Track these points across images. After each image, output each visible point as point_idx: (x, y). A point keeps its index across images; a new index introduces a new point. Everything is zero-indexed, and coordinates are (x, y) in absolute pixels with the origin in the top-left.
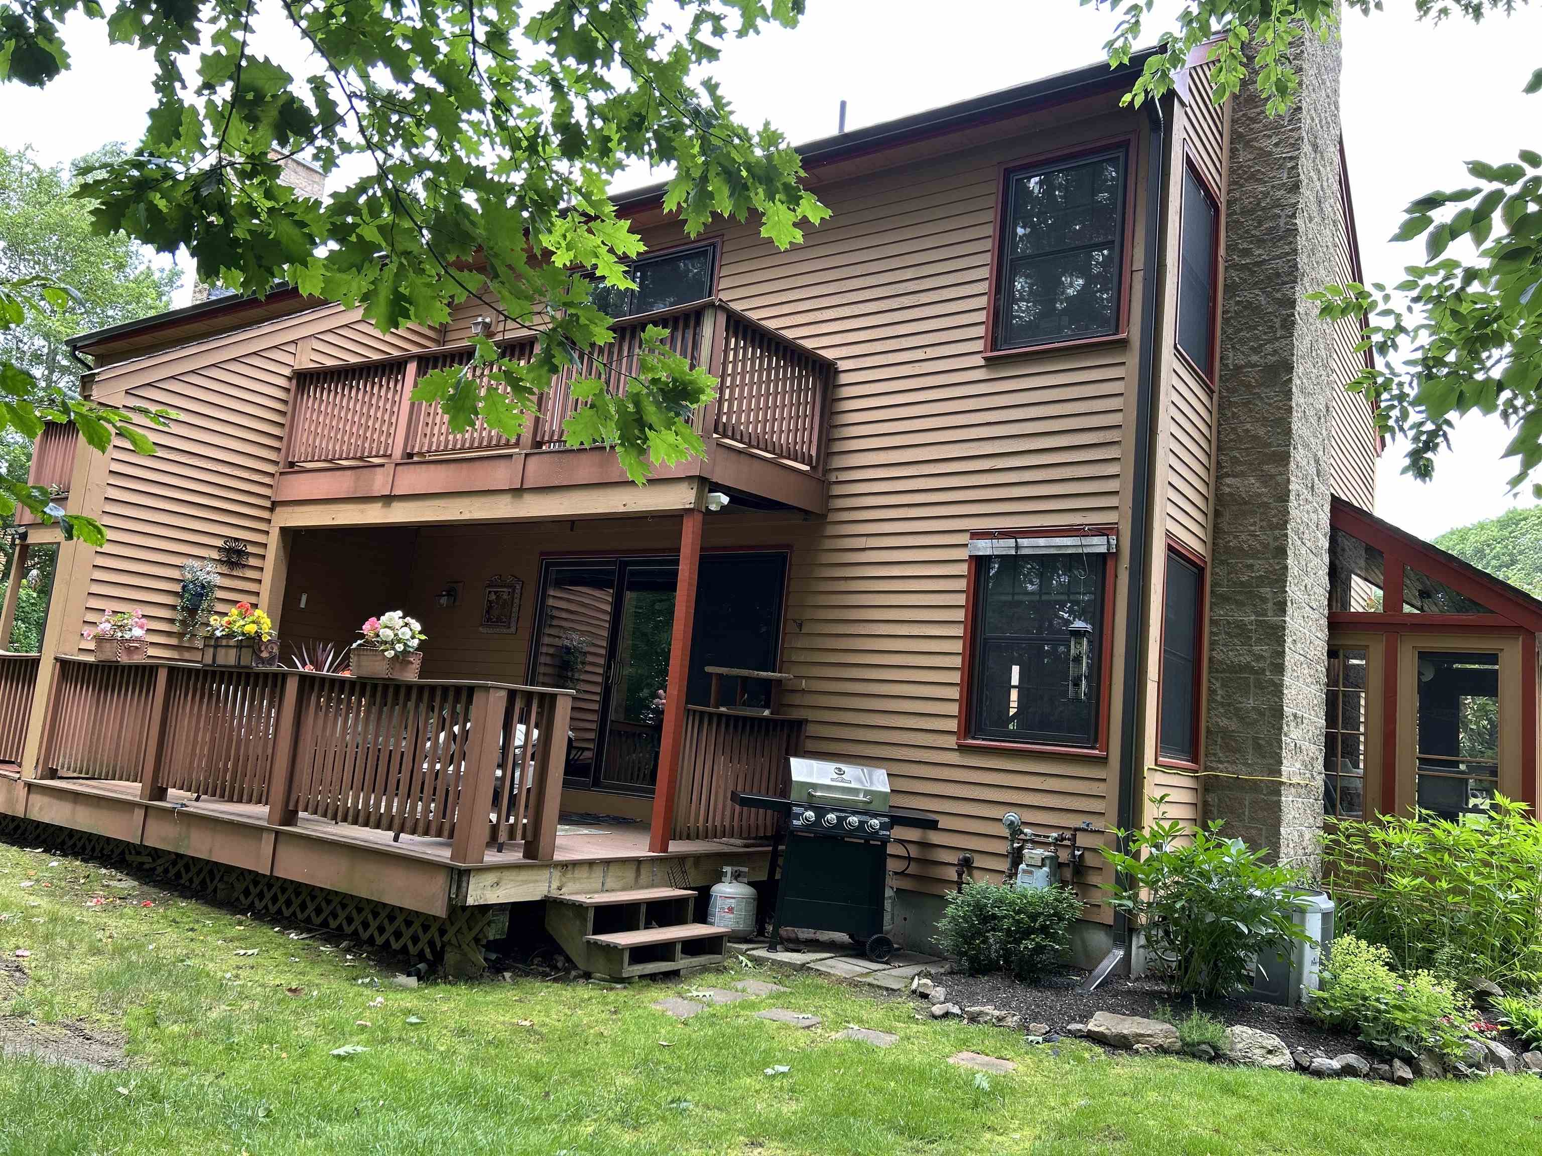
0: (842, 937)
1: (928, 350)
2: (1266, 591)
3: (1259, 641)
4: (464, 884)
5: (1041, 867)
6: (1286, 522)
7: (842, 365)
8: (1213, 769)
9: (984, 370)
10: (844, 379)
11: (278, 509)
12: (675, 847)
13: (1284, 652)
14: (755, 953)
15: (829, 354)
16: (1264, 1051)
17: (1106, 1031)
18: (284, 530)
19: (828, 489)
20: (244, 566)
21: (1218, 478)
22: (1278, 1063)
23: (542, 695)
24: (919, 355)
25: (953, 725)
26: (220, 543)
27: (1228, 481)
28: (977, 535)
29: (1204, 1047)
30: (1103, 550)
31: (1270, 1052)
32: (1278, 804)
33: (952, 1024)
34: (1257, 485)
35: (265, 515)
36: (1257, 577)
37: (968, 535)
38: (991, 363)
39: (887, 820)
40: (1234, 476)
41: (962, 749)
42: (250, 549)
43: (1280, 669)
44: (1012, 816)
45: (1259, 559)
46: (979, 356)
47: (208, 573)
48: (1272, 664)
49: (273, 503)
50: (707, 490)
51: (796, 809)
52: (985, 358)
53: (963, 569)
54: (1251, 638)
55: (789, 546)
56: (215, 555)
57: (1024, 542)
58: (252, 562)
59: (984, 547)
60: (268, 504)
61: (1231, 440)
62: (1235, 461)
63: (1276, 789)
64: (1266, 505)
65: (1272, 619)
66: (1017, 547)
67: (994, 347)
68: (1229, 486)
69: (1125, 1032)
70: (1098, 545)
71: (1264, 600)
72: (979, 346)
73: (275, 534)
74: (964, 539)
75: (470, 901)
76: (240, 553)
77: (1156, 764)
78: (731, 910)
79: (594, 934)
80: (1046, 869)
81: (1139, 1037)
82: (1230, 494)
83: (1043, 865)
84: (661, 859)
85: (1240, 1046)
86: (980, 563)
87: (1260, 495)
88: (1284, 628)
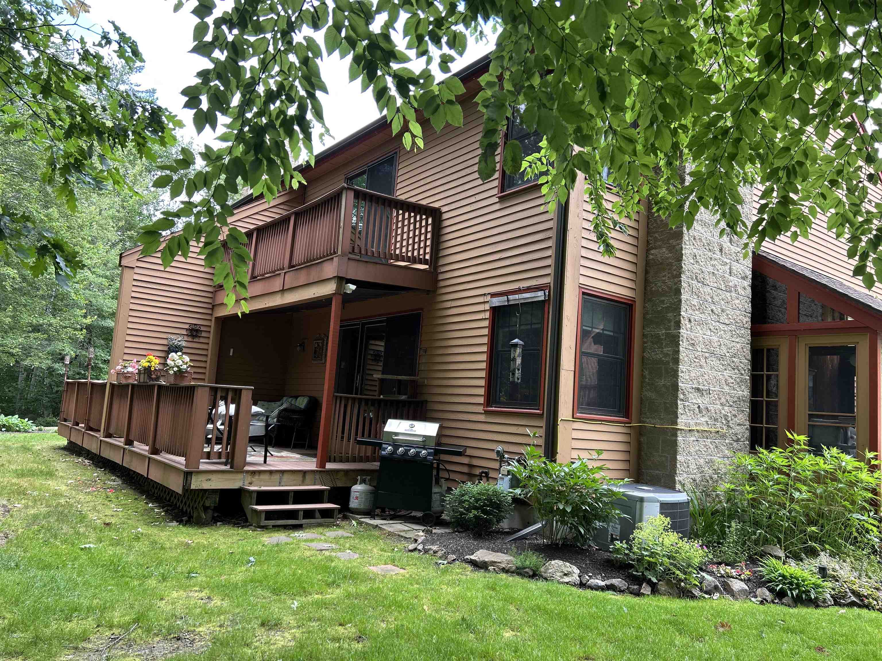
0: (419, 514)
1: (476, 196)
2: (670, 315)
3: (667, 346)
4: (189, 479)
5: (507, 475)
6: (680, 273)
7: (444, 209)
8: (644, 422)
9: (498, 205)
10: (445, 216)
11: (215, 308)
12: (329, 466)
13: (679, 351)
14: (362, 520)
15: (436, 205)
16: (561, 574)
17: (477, 560)
18: (217, 318)
19: (437, 277)
20: (200, 337)
21: (648, 251)
22: (567, 581)
23: (235, 390)
24: (473, 200)
25: (481, 400)
26: (187, 326)
27: (652, 252)
28: (493, 295)
29: (527, 570)
30: (542, 298)
31: (565, 575)
32: (676, 440)
33: (416, 554)
34: (667, 252)
35: (209, 312)
36: (666, 307)
37: (490, 296)
38: (502, 199)
39: (432, 451)
40: (655, 249)
41: (487, 413)
42: (202, 328)
43: (677, 361)
44: (500, 448)
45: (667, 296)
46: (494, 197)
47: (180, 341)
48: (673, 358)
49: (213, 306)
50: (344, 282)
51: (384, 446)
52: (499, 198)
53: (487, 315)
54: (662, 343)
55: (422, 309)
56: (184, 332)
57: (511, 297)
58: (204, 334)
59: (497, 302)
60: (210, 306)
61: (654, 227)
62: (656, 239)
63: (674, 432)
64: (671, 264)
65: (673, 332)
66: (508, 300)
67: (502, 190)
68: (652, 254)
69: (486, 560)
70: (540, 296)
71: (670, 321)
72: (495, 191)
73: (213, 319)
74: (488, 298)
75: (193, 487)
76: (197, 331)
77: (573, 418)
78: (357, 498)
79: (256, 505)
80: (509, 477)
81: (493, 563)
82: (653, 259)
83: (508, 475)
84: (320, 471)
85: (550, 571)
86: (494, 310)
87: (667, 258)
88: (679, 337)
